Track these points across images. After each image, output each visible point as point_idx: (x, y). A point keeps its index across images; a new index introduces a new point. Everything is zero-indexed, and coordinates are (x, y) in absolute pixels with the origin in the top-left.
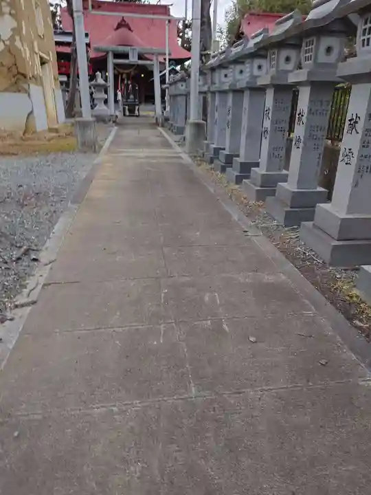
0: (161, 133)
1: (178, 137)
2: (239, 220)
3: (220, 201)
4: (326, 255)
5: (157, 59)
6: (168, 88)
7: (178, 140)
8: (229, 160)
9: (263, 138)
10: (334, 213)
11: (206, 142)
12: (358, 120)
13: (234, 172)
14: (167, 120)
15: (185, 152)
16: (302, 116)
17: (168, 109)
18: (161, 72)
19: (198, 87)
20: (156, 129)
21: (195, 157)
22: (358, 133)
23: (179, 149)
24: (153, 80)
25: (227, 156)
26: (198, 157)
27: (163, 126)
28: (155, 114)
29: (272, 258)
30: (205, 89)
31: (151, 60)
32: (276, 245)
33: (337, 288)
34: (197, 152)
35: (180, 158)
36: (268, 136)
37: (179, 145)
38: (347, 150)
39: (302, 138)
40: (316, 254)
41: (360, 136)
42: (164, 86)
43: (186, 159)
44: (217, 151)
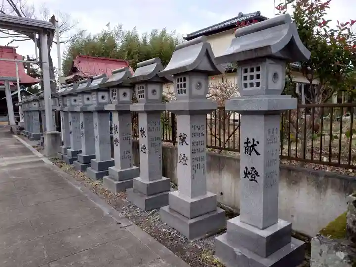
0: (18, 141)
1: (36, 143)
2: (110, 214)
3: (89, 198)
4: (186, 231)
5: (8, 84)
6: (21, 106)
7: (35, 145)
8: (88, 161)
9: (115, 145)
10: (182, 198)
11: (63, 147)
12: (185, 136)
13: (93, 171)
14: (22, 129)
15: (45, 156)
16: (144, 132)
17: (22, 120)
18: (12, 92)
19: (51, 107)
20: (12, 137)
21: (55, 159)
22: (187, 144)
23: (39, 154)
24: (6, 99)
25: (85, 158)
26: (59, 160)
27: (19, 134)
28: (9, 124)
29: (149, 245)
30: (58, 109)
31: (4, 85)
32: (146, 231)
33: (203, 260)
34: (56, 154)
35: (42, 162)
36: (118, 144)
37: (38, 150)
38: (183, 156)
39: (147, 146)
40: (177, 231)
41: (189, 147)
42: (17, 105)
43: (47, 162)
44: (75, 154)
